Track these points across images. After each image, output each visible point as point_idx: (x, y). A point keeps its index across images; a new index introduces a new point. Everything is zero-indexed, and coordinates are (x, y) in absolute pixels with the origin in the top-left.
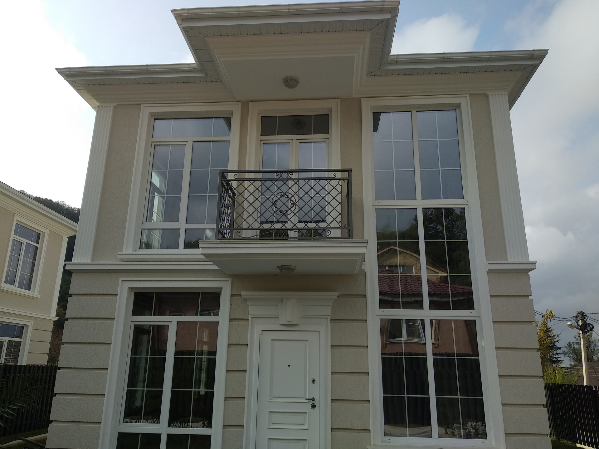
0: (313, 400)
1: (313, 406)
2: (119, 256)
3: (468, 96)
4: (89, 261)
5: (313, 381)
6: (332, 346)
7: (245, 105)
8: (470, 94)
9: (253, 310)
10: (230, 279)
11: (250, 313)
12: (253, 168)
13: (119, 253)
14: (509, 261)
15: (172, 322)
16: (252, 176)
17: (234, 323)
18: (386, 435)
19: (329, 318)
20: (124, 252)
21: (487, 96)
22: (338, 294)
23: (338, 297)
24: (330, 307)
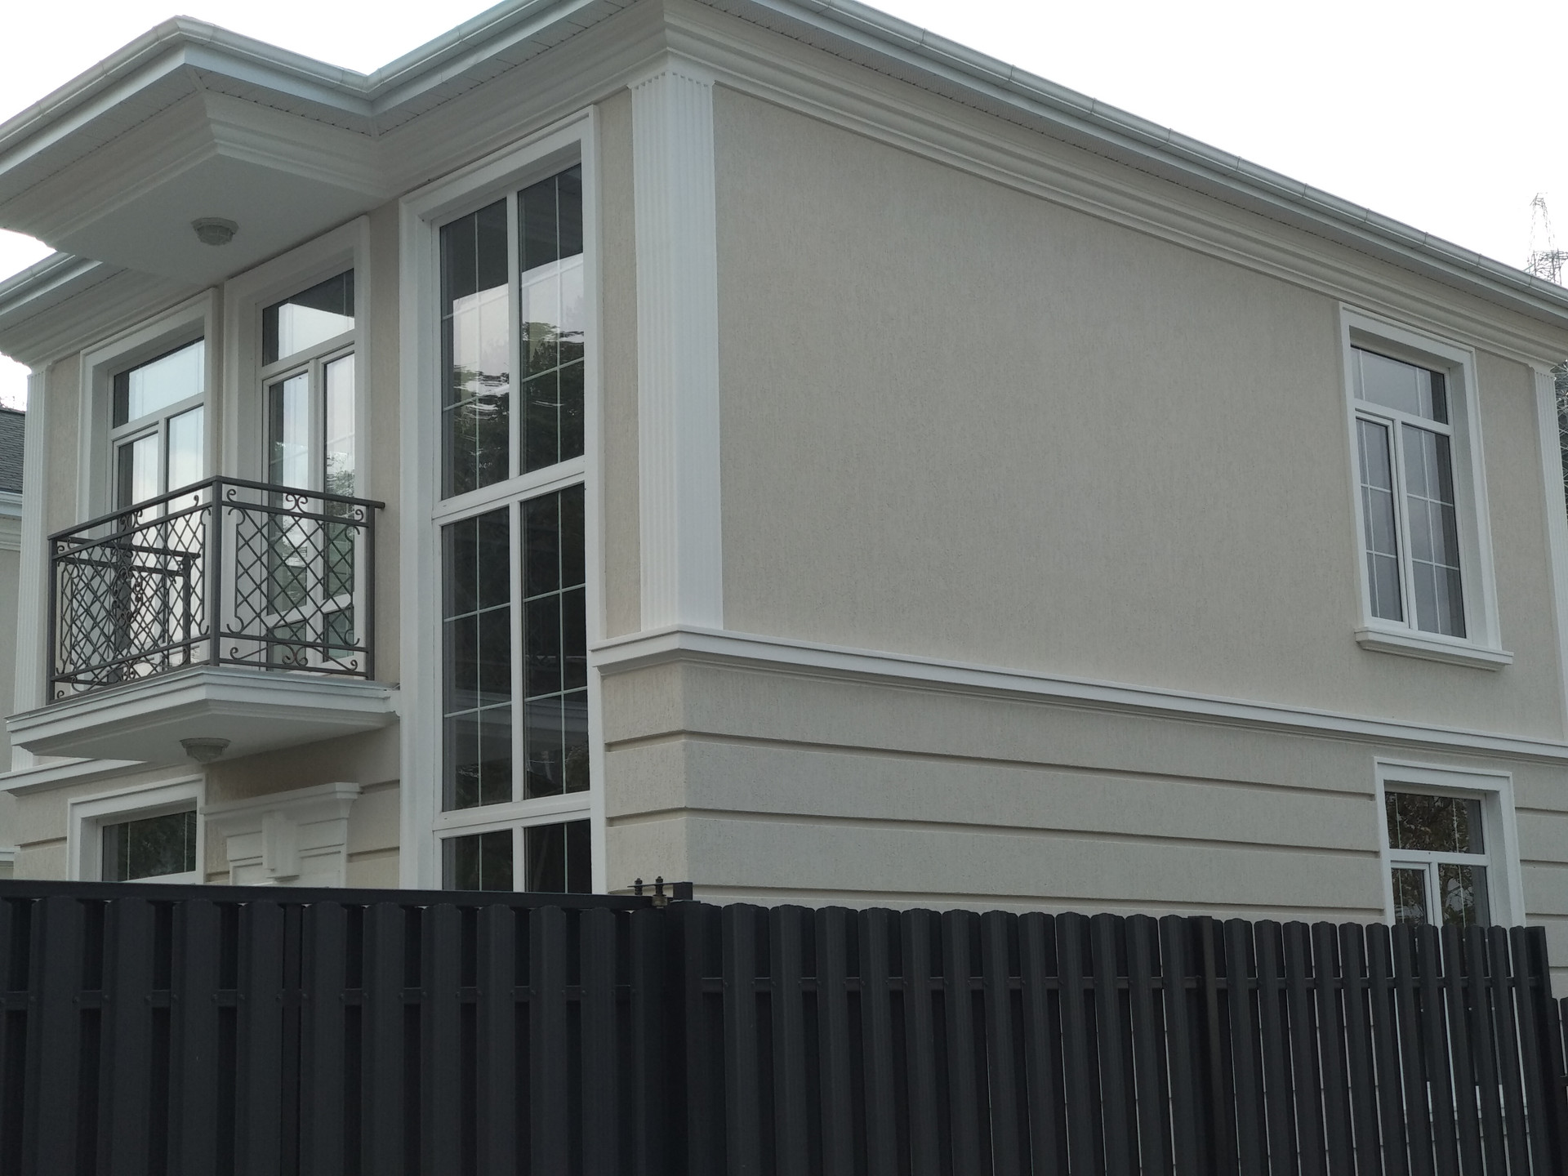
3: (590, 110)
8: (596, 103)
9: (234, 850)
10: (204, 776)
11: (229, 857)
14: (642, 633)
19: (344, 850)
21: (628, 93)
22: (355, 787)
23: (358, 793)
24: (345, 822)
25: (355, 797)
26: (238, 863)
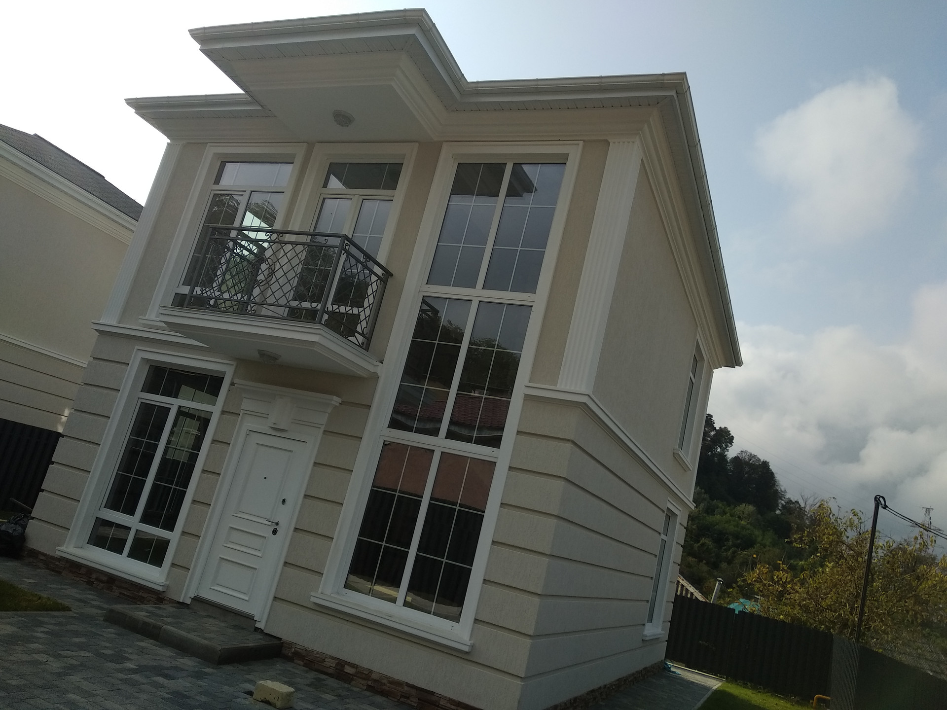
0: (277, 524)
1: (275, 532)
2: (141, 321)
3: (581, 143)
4: (114, 323)
5: (284, 501)
6: (315, 464)
7: (311, 146)
8: (584, 141)
9: (247, 405)
10: (235, 363)
11: (242, 407)
12: (296, 229)
13: (141, 317)
14: (558, 387)
15: (173, 405)
16: (293, 238)
17: (226, 416)
18: (347, 586)
19: (323, 428)
20: (147, 317)
21: (609, 143)
22: (339, 400)
23: (340, 404)
24: (327, 414)
25: (338, 405)
26: (246, 412)
